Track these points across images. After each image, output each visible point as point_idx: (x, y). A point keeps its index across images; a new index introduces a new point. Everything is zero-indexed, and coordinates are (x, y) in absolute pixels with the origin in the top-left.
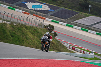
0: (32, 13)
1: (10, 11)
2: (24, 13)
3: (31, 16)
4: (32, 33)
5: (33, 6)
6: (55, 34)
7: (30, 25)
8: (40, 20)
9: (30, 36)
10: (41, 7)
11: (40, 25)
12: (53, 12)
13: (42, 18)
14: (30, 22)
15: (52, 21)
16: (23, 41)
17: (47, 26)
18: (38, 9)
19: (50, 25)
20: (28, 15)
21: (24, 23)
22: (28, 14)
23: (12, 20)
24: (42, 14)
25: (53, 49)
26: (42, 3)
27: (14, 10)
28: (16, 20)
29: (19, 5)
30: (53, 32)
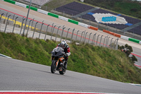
0: (101, 29)
1: (72, 26)
2: (90, 28)
3: (100, 33)
4: (101, 57)
5: (103, 19)
6: (134, 59)
7: (98, 45)
8: (113, 39)
9: (99, 60)
10: (115, 19)
11: (113, 45)
12: (132, 27)
13: (116, 36)
14: (99, 41)
15: (130, 40)
16: (88, 67)
17: (123, 47)
18: (110, 23)
19: (126, 46)
20: (95, 32)
21: (90, 42)
22: (96, 30)
23: (74, 39)
24: (115, 29)
25: (132, 79)
26: (116, 14)
27: (77, 23)
28: (79, 39)
29: (83, 17)
30: (130, 56)
